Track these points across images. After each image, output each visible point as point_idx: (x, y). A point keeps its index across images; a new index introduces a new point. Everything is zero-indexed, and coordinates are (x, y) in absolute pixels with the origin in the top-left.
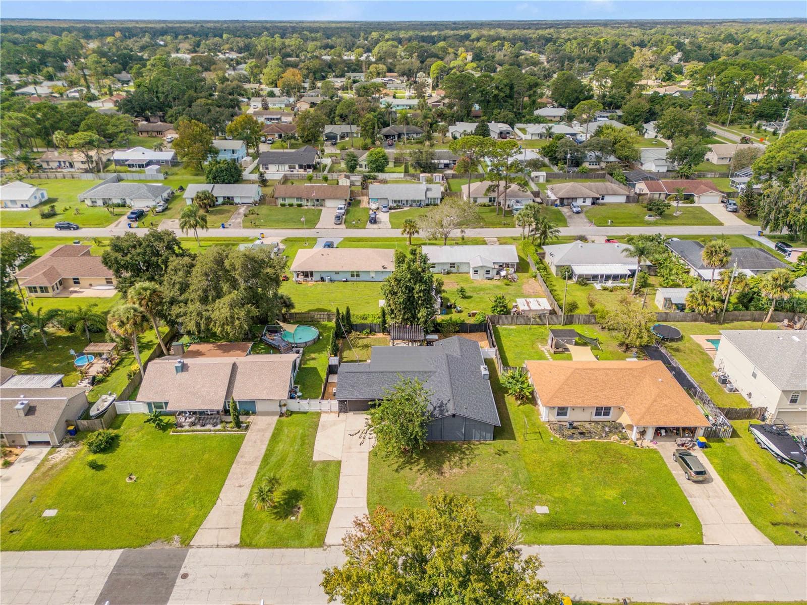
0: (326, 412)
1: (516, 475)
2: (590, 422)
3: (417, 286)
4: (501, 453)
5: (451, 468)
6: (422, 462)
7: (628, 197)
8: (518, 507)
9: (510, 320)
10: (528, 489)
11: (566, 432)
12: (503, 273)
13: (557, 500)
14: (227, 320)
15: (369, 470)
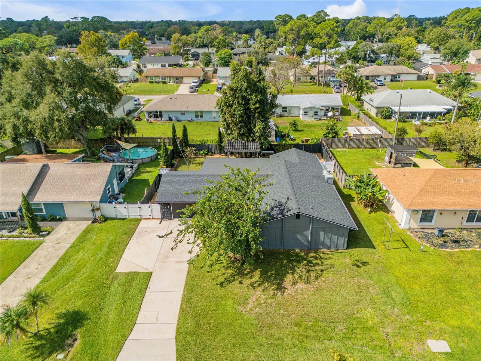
0: (147, 219)
1: (386, 292)
2: (461, 229)
3: (253, 97)
4: (360, 264)
5: (295, 283)
6: (257, 275)
7: (419, 76)
8: (401, 342)
9: (343, 144)
10: (409, 314)
11: (435, 241)
12: (330, 114)
13: (457, 331)
14: (45, 121)
15: (186, 284)
